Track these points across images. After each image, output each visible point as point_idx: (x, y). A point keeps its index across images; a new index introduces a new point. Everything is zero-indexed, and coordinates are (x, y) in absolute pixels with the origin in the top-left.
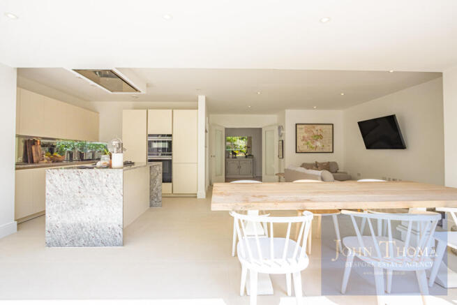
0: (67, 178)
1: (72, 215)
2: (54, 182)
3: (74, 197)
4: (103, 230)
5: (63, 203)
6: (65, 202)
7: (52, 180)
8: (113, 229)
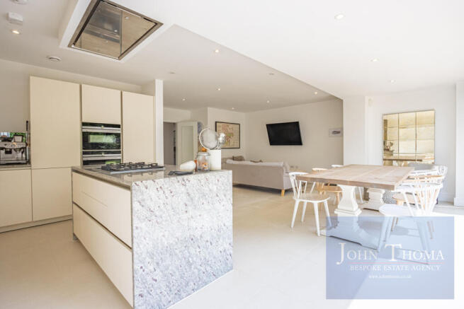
0: (167, 192)
1: (177, 251)
2: (148, 203)
3: (179, 221)
4: (214, 257)
5: (164, 236)
6: (166, 233)
7: (144, 200)
8: (225, 251)
